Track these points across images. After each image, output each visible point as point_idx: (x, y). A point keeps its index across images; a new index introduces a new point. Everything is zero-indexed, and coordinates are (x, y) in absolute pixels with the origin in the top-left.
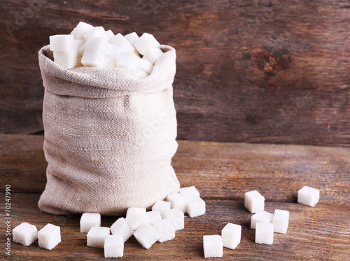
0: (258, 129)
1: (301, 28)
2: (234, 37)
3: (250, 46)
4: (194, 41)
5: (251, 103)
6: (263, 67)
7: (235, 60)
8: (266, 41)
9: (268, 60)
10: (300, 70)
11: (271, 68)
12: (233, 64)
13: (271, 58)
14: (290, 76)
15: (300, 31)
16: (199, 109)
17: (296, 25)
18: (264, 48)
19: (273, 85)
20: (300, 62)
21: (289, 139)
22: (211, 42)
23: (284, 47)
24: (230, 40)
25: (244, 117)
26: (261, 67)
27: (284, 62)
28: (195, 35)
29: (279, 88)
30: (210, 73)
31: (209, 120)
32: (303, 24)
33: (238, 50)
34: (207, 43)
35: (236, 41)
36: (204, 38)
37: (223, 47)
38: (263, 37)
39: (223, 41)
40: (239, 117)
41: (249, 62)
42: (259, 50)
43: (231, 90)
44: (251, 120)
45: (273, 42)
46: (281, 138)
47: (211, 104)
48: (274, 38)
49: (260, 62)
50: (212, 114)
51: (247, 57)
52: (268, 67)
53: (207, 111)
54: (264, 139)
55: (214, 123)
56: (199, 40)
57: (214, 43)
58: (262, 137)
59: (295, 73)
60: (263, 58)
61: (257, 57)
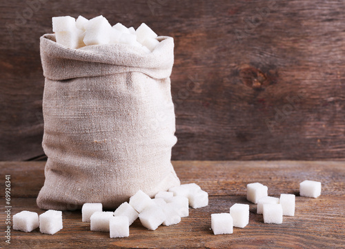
0: (249, 147)
1: (286, 43)
2: (223, 54)
3: (238, 62)
4: (184, 59)
5: (241, 119)
6: (252, 83)
7: (224, 77)
8: (253, 57)
9: (256, 76)
10: (288, 85)
11: (259, 84)
12: (222, 81)
13: (258, 74)
14: (278, 91)
15: (285, 46)
16: (190, 128)
17: (281, 40)
18: (252, 64)
19: (262, 101)
20: (287, 76)
21: (280, 155)
22: (200, 60)
23: (270, 63)
24: (219, 57)
25: (234, 135)
26: (250, 83)
27: (271, 76)
28: (185, 53)
29: (268, 103)
30: (200, 91)
31: (200, 139)
32: (288, 39)
33: (226, 67)
34: (196, 61)
35: (224, 58)
36: (193, 57)
37: (212, 65)
38: (250, 53)
39: (211, 59)
40: (230, 134)
41: (238, 78)
42: (247, 66)
43: (221, 107)
44: (242, 137)
45: (260, 57)
46: (272, 155)
47: (202, 123)
48: (261, 53)
49: (248, 78)
50: (203, 133)
51: (236, 73)
52: (256, 84)
53: (198, 130)
54: (256, 156)
55: (206, 143)
56: (188, 59)
57: (203, 61)
58: (253, 154)
59: (282, 87)
60: (250, 74)
61: (245, 73)
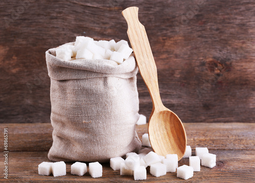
0: (211, 113)
1: (237, 43)
2: (195, 51)
3: (205, 57)
4: (168, 55)
5: (206, 95)
6: (214, 71)
7: (196, 66)
8: (215, 53)
9: (217, 66)
10: (238, 72)
11: (219, 71)
12: (194, 69)
13: (219, 65)
14: (232, 76)
15: (237, 46)
16: (172, 100)
17: (234, 42)
18: (214, 58)
19: (220, 83)
20: (238, 66)
21: (232, 119)
22: (179, 55)
23: (227, 57)
24: (192, 53)
25: (202, 105)
26: (212, 70)
27: (227, 66)
28: (169, 51)
29: (224, 84)
30: (179, 76)
31: (178, 108)
32: (239, 41)
33: (197, 60)
34: (176, 56)
35: (195, 54)
36: (174, 53)
37: (187, 58)
38: (213, 50)
39: (187, 54)
40: (198, 105)
41: (205, 68)
42: (211, 59)
43: (193, 87)
44: (207, 107)
45: (220, 54)
46: (227, 119)
47: (180, 97)
48: (220, 51)
49: (211, 67)
50: (180, 104)
51: (203, 64)
52: (217, 71)
53: (177, 102)
54: (216, 119)
55: (182, 110)
56: (171, 54)
57: (181, 56)
58: (214, 118)
59: (234, 74)
60: (213, 65)
61: (209, 64)
